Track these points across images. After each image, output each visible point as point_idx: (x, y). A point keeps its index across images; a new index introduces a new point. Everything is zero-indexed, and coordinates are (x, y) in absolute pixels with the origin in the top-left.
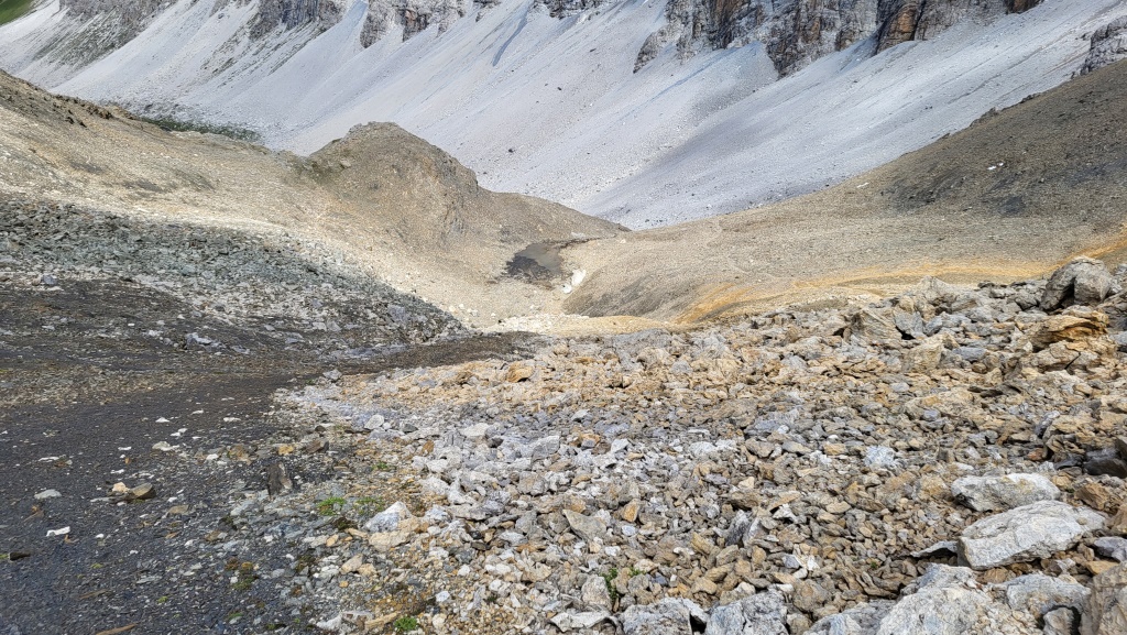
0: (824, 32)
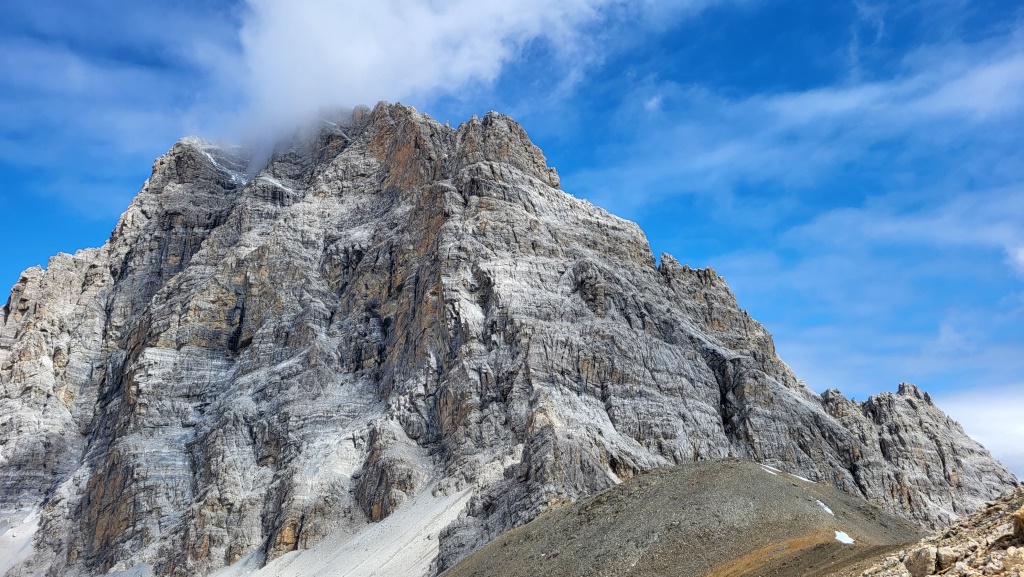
0: (213, 549)
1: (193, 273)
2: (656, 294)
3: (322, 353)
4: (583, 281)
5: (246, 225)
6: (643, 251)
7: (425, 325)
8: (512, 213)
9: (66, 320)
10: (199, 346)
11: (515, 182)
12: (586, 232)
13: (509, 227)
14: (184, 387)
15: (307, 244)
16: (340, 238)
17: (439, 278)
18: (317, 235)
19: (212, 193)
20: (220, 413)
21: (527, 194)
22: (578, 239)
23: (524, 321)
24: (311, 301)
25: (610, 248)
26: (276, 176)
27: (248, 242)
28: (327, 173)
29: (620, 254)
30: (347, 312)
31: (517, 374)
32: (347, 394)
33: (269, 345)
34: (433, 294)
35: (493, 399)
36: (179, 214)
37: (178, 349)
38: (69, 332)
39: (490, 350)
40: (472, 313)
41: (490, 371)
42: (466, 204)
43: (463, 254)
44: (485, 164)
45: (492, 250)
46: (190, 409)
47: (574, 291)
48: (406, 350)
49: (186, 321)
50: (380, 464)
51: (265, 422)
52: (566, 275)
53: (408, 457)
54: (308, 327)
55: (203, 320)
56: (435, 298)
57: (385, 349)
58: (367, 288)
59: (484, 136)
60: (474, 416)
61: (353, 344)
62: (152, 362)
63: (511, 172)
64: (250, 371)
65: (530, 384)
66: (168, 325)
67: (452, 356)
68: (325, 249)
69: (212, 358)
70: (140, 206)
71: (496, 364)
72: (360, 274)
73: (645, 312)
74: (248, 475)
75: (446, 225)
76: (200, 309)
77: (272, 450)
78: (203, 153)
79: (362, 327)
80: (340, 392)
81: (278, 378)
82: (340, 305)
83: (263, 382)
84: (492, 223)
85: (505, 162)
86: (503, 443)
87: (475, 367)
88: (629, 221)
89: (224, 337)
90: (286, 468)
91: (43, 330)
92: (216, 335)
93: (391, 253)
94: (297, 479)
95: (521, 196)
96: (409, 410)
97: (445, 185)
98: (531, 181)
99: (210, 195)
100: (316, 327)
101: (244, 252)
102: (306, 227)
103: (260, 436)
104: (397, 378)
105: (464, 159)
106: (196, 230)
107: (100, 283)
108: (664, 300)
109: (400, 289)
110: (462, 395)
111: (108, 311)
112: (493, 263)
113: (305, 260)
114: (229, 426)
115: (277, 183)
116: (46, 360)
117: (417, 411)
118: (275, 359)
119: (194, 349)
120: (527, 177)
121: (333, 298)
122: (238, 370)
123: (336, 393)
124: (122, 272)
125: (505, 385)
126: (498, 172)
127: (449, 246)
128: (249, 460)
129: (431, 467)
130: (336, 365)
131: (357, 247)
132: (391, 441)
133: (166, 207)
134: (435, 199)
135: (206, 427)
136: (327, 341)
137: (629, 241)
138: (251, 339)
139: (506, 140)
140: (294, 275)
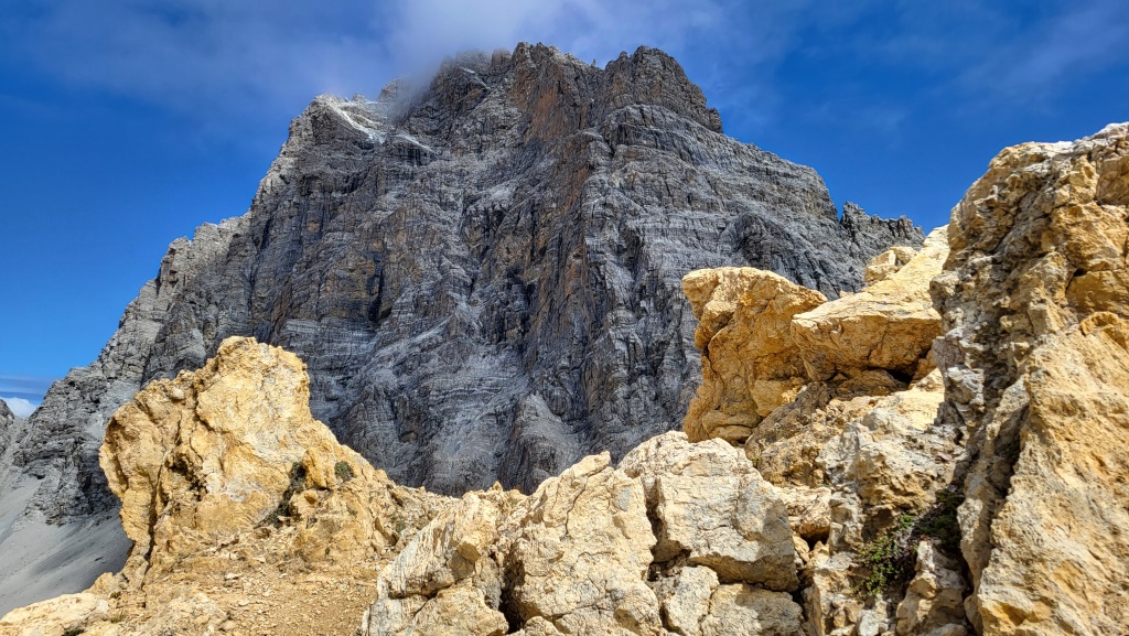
1: (331, 240)
2: (837, 251)
3: (462, 323)
4: (746, 238)
5: (382, 188)
6: (821, 201)
7: (568, 291)
8: (664, 162)
9: (213, 292)
10: (339, 317)
11: (668, 127)
12: (752, 180)
13: (661, 179)
14: (326, 359)
15: (446, 205)
16: (480, 198)
17: (583, 240)
18: (455, 195)
19: (349, 154)
20: (361, 385)
21: (682, 140)
22: (742, 189)
23: (676, 285)
24: (451, 268)
25: (780, 199)
26: (413, 133)
27: (384, 205)
28: (465, 126)
29: (792, 205)
30: (488, 279)
31: (669, 343)
32: (489, 367)
33: (409, 315)
34: (577, 256)
35: (642, 372)
36: (317, 178)
37: (319, 320)
38: (216, 303)
39: (639, 318)
40: (619, 279)
41: (639, 341)
42: (612, 155)
43: (609, 212)
44: (634, 108)
45: (642, 205)
46: (333, 382)
47: (736, 250)
48: (550, 320)
49: (326, 291)
50: (522, 441)
51: (405, 396)
52: (726, 231)
53: (551, 435)
54: (448, 296)
55: (342, 290)
56: (578, 261)
57: (528, 318)
58: (509, 253)
59: (633, 75)
60: (622, 391)
61: (495, 313)
62: (294, 334)
63: (664, 116)
64: (390, 343)
65: (683, 355)
66: (308, 296)
67: (597, 324)
68: (465, 211)
69: (353, 330)
70: (278, 171)
71: (645, 334)
72: (501, 236)
73: (819, 271)
74: (390, 451)
75: (590, 179)
76: (340, 279)
77: (414, 426)
78: (339, 112)
79: (503, 295)
80: (483, 365)
81: (418, 350)
82: (481, 271)
83: (404, 354)
84: (642, 175)
85: (658, 104)
86: (653, 420)
87: (622, 337)
88: (805, 167)
89: (364, 307)
90: (427, 444)
91: (192, 302)
92: (356, 306)
93: (532, 213)
94: (437, 456)
95: (676, 142)
96: (553, 384)
97: (590, 133)
98: (687, 125)
99: (347, 157)
100: (456, 295)
101: (380, 216)
102: (444, 188)
103: (401, 411)
104: (541, 349)
105: (611, 104)
106: (334, 194)
107: (243, 253)
108: (847, 257)
109: (543, 251)
110: (608, 367)
111: (252, 281)
112: (642, 220)
113: (444, 224)
114: (370, 400)
115: (414, 140)
116: (196, 333)
117: (562, 385)
118: (415, 330)
119: (335, 320)
120: (683, 120)
121: (474, 263)
122: (378, 342)
123: (477, 366)
124: (264, 242)
125: (655, 356)
126: (649, 116)
127: (594, 202)
128: (390, 436)
129: (576, 445)
130: (477, 336)
131: (497, 208)
132: (534, 417)
133: (304, 171)
134: (578, 150)
135: (348, 401)
136: (469, 310)
137: (804, 190)
138: (390, 309)
139: (659, 78)
140: (432, 239)
